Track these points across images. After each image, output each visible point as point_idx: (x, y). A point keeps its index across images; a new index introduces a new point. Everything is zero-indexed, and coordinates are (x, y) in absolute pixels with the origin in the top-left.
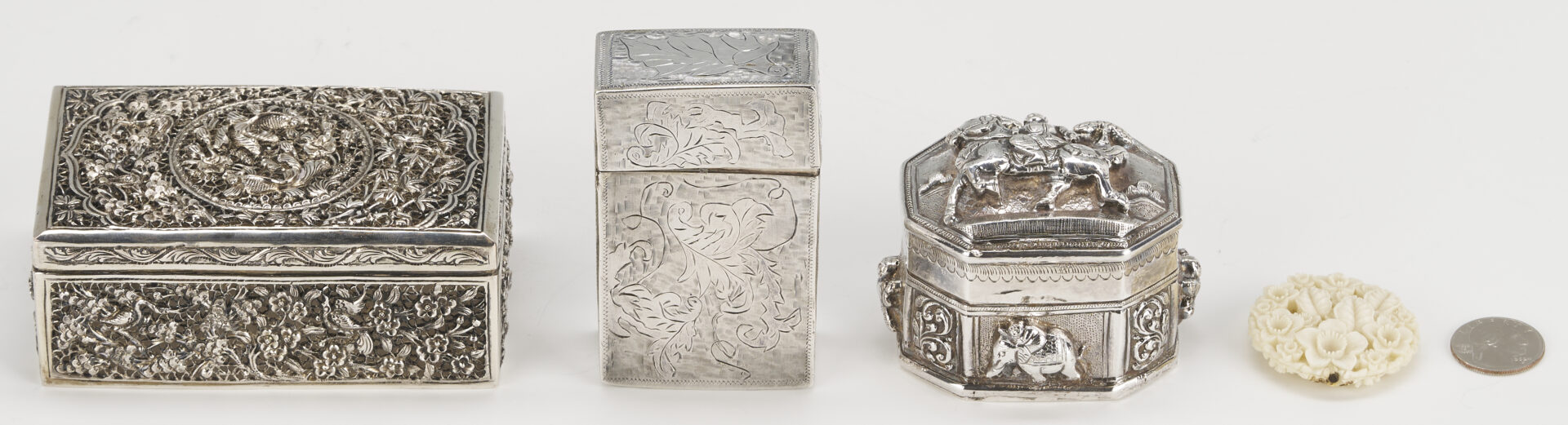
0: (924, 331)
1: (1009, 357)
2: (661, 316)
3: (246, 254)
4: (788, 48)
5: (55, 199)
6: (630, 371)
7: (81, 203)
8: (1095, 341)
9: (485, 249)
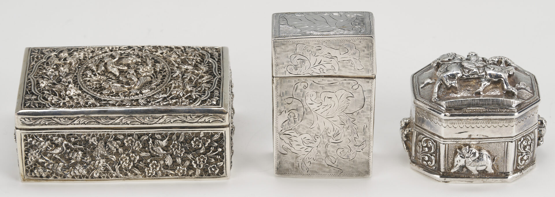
0: (422, 151)
1: (462, 162)
2: (302, 144)
3: (113, 119)
4: (361, 20)
5: (25, 96)
6: (288, 170)
7: (37, 98)
8: (500, 155)
9: (223, 115)
